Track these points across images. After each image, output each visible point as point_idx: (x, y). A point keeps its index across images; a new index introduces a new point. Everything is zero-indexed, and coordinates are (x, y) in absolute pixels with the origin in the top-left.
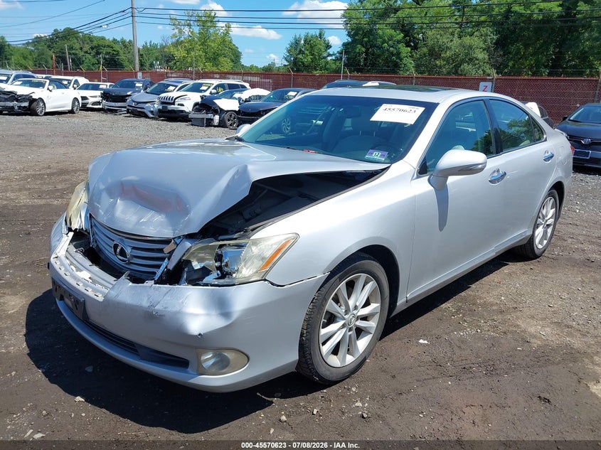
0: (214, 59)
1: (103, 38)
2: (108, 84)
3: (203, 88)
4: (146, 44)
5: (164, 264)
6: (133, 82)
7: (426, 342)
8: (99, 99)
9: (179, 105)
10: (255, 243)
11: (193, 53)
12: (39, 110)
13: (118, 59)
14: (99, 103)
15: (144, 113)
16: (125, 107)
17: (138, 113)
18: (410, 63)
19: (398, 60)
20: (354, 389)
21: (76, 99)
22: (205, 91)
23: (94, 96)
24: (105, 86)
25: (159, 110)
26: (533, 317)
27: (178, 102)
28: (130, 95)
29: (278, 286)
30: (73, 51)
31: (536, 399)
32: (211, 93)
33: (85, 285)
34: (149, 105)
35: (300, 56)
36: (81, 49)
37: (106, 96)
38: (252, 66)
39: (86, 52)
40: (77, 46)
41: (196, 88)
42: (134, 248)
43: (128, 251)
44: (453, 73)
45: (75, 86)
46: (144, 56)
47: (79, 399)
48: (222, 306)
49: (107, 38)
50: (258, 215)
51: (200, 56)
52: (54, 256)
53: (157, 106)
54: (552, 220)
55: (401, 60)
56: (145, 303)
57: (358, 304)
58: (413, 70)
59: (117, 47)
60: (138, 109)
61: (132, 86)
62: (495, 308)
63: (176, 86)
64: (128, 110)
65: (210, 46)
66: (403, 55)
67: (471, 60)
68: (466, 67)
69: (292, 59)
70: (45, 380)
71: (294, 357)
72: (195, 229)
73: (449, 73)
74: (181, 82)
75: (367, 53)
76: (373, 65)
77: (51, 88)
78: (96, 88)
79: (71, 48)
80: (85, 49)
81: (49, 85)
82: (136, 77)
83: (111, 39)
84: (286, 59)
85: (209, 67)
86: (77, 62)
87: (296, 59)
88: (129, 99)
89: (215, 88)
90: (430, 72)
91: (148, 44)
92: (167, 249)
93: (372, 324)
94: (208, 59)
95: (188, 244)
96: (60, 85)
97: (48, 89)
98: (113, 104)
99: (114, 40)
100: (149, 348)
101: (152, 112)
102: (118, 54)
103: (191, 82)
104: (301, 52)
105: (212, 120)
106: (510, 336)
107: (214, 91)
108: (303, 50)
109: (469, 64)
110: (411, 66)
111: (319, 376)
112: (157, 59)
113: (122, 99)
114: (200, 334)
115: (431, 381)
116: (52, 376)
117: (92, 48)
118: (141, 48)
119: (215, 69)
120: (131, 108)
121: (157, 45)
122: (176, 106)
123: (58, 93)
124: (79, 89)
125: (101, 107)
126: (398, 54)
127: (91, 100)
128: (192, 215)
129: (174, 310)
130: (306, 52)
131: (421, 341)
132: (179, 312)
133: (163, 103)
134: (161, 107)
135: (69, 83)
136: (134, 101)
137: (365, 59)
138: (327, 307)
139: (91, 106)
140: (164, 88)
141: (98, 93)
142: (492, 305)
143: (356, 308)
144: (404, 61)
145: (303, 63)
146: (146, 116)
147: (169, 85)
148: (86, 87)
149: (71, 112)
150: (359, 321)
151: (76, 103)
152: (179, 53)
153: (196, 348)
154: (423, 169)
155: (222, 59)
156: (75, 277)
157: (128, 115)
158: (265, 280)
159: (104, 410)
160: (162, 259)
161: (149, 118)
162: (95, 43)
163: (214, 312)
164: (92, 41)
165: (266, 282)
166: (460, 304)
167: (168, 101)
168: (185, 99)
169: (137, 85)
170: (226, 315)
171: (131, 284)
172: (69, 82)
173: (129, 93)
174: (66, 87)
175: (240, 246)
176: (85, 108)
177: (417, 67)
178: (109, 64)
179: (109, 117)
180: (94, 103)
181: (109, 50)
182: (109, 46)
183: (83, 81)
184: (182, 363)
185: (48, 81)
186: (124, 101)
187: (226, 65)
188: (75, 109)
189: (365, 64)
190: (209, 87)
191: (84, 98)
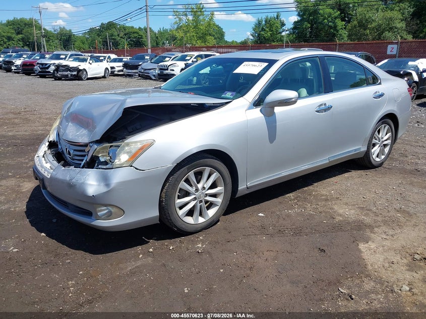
0: (203, 37)
1: (132, 27)
2: (129, 58)
3: (188, 58)
4: (160, 29)
5: (85, 159)
6: (143, 55)
7: (263, 215)
8: (121, 68)
9: (171, 70)
10: (128, 145)
11: (188, 34)
12: (83, 77)
13: (142, 41)
14: (122, 71)
15: (149, 76)
16: (137, 73)
17: (145, 77)
18: (344, 33)
19: (335, 32)
20: (201, 238)
21: (107, 69)
22: (189, 60)
23: (118, 66)
24: (126, 59)
25: (158, 74)
26: (346, 204)
27: (170, 68)
28: (141, 65)
29: (141, 170)
30: (113, 37)
31: (316, 250)
32: (193, 61)
33: (45, 170)
34: (152, 71)
35: (263, 33)
36: (118, 35)
37: (126, 66)
38: (233, 41)
39: (122, 37)
40: (116, 33)
41: (183, 59)
42: (75, 150)
43: (72, 152)
44: (377, 39)
45: (108, 60)
46: (159, 37)
47: (43, 234)
48: (105, 180)
49: (135, 27)
50: (137, 130)
51: (193, 36)
52: (36, 156)
53: (157, 71)
54: (389, 142)
55: (337, 31)
56: (68, 178)
57: (205, 186)
58: (346, 39)
59: (141, 33)
60: (146, 74)
61: (143, 58)
62: (323, 197)
63: (171, 58)
64: (139, 75)
65: (200, 29)
66: (339, 27)
67: (391, 28)
68: (387, 34)
69: (257, 35)
70: (29, 224)
71: (155, 213)
72: (98, 138)
73: (373, 39)
74: (174, 55)
75: (311, 28)
76: (317, 36)
77: (91, 62)
78: (120, 61)
79: (112, 35)
80: (121, 35)
81: (90, 60)
82: (147, 52)
83: (138, 28)
84: (252, 35)
85: (199, 43)
86: (116, 44)
87: (259, 35)
88: (140, 67)
89: (195, 58)
90: (359, 39)
91: (162, 30)
92: (87, 149)
93: (219, 200)
94: (200, 38)
95: (95, 146)
96: (98, 60)
97: (89, 63)
98: (130, 71)
99: (140, 28)
100: (72, 205)
101: (154, 76)
102: (142, 38)
103: (180, 55)
104: (263, 30)
105: (192, 80)
106: (324, 214)
107: (195, 60)
108: (265, 28)
109: (389, 32)
110: (345, 36)
111: (176, 227)
112: (167, 40)
113: (136, 67)
114: (93, 196)
115: (252, 236)
116: (33, 223)
117: (125, 34)
118: (157, 32)
119: (203, 44)
120: (141, 73)
121: (167, 30)
122: (169, 71)
123: (95, 65)
124: (110, 62)
125: (122, 73)
126: (335, 27)
127: (117, 69)
128: (97, 129)
129: (81, 182)
130: (267, 29)
131: (260, 214)
132: (83, 183)
133: (161, 69)
134: (159, 72)
135: (105, 59)
136: (143, 69)
137: (310, 33)
138: (180, 186)
139: (117, 73)
140: (163, 59)
141: (121, 64)
142: (322, 195)
143: (204, 188)
144: (340, 32)
145: (264, 37)
146: (151, 79)
147: (166, 57)
148: (115, 61)
149: (104, 77)
150: (208, 197)
151: (107, 72)
152: (179, 35)
153: (93, 204)
154: (258, 103)
155: (208, 38)
156: (42, 166)
157: (140, 78)
158: (131, 166)
159: (54, 240)
160: (84, 156)
161: (153, 80)
162: (127, 31)
163: (102, 184)
164: (125, 30)
165: (132, 167)
166: (299, 195)
167: (164, 68)
168: (175, 66)
169: (146, 57)
170: (107, 185)
171: (63, 168)
172: (105, 57)
173: (140, 64)
174: (101, 61)
175: (118, 146)
176: (113, 74)
177: (349, 36)
178: (136, 44)
179: (128, 79)
180: (119, 71)
181: (136, 35)
182: (136, 32)
183: (113, 56)
184: (89, 214)
185: (89, 58)
186: (137, 69)
187: (211, 41)
188: (106, 75)
189: (310, 36)
190: (192, 57)
191: (112, 68)
